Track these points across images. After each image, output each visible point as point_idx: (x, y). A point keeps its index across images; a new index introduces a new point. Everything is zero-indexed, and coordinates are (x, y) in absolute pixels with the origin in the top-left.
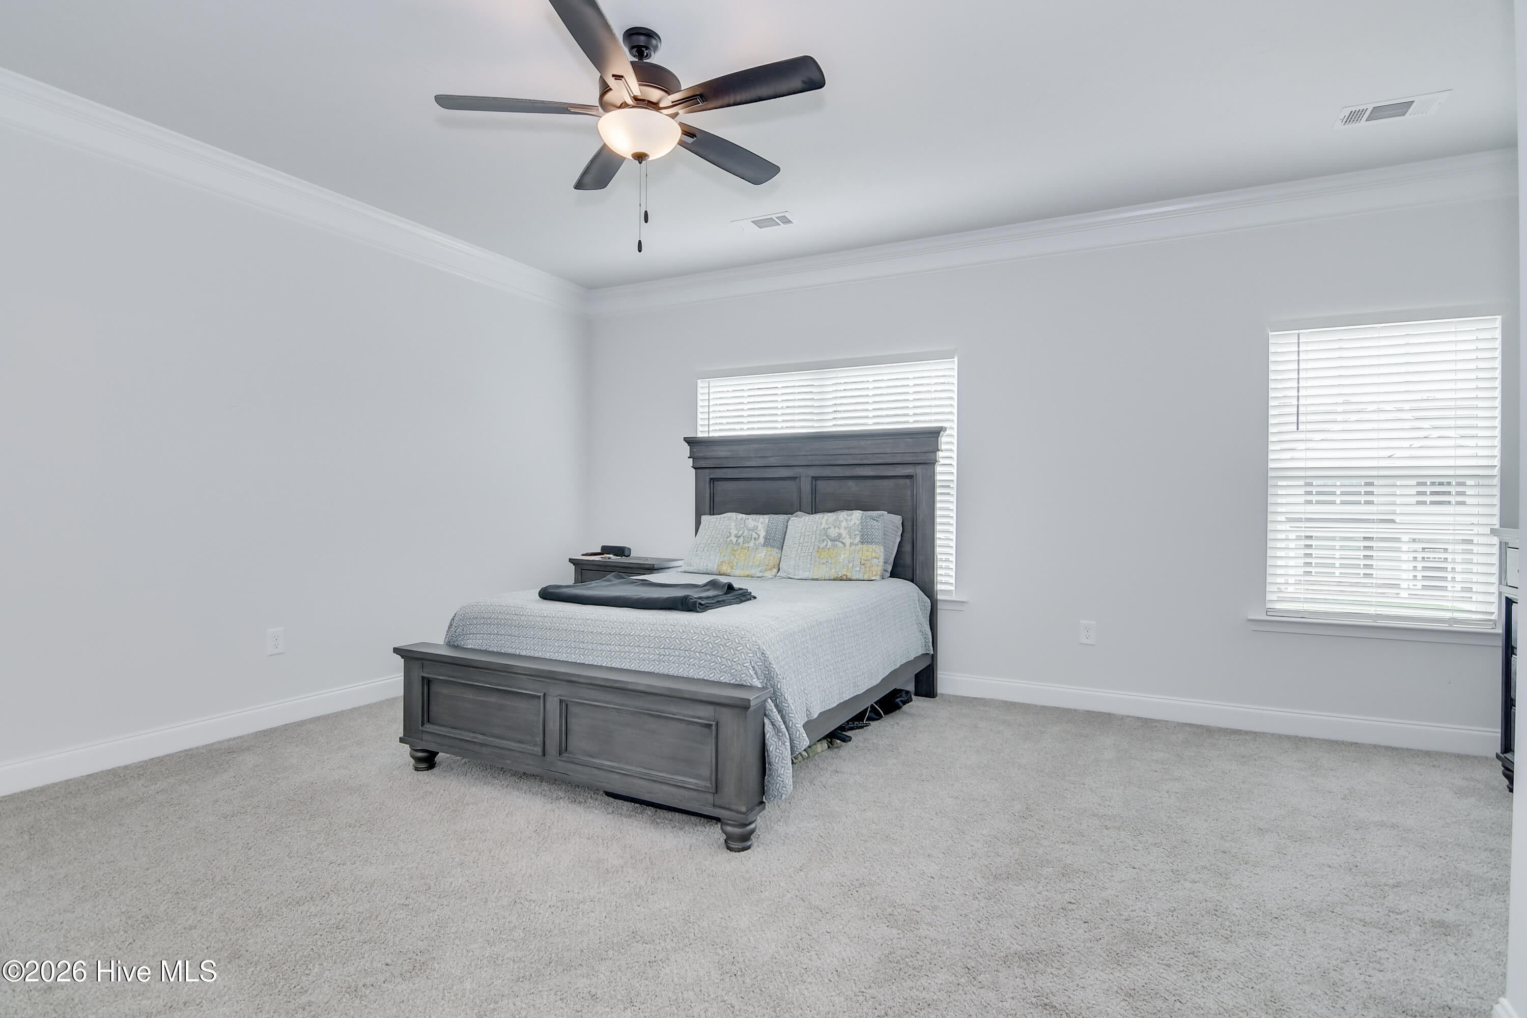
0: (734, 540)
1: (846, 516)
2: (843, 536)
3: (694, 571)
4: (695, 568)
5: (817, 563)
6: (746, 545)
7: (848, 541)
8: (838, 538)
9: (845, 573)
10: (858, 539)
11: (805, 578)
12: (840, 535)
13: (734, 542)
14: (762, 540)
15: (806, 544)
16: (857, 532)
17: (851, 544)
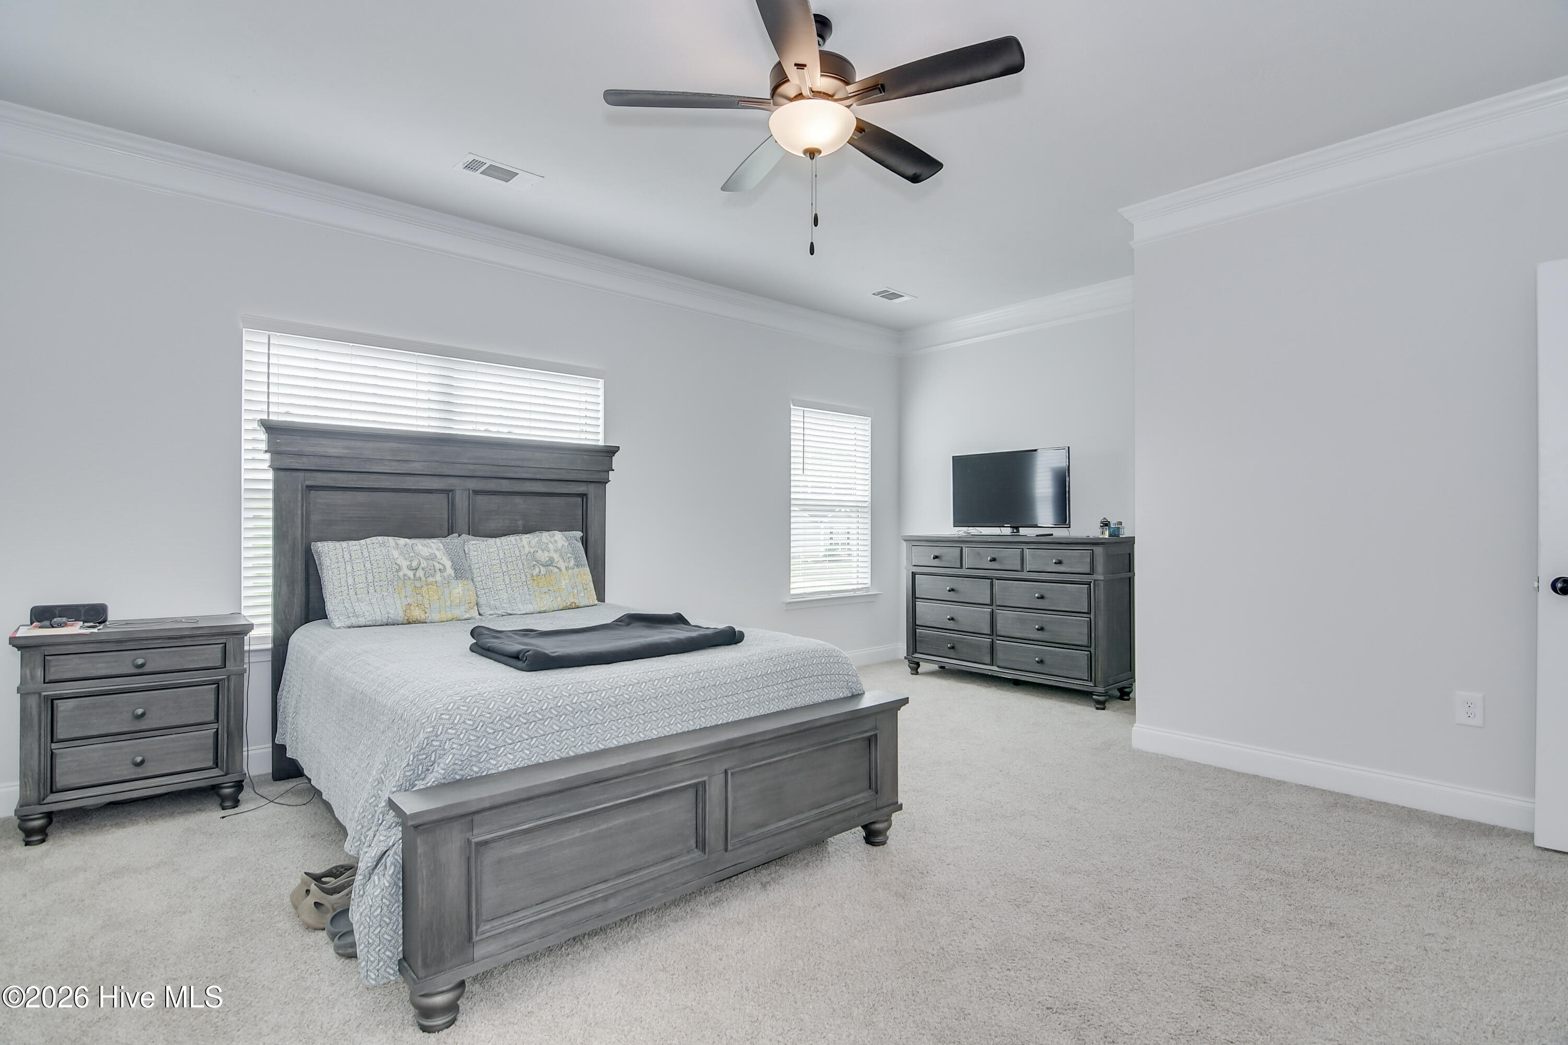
0: (410, 574)
1: (548, 537)
2: (556, 560)
3: (368, 623)
4: (369, 619)
5: (537, 593)
6: (430, 579)
7: (562, 565)
8: (550, 563)
9: (573, 601)
10: (572, 562)
11: (531, 612)
12: (551, 560)
13: (412, 577)
14: (450, 571)
15: (514, 572)
16: (569, 555)
17: (567, 568)
